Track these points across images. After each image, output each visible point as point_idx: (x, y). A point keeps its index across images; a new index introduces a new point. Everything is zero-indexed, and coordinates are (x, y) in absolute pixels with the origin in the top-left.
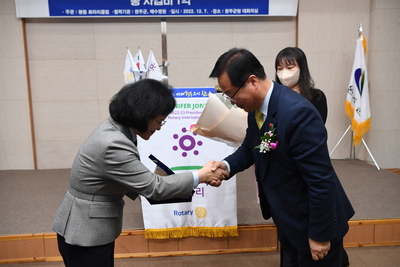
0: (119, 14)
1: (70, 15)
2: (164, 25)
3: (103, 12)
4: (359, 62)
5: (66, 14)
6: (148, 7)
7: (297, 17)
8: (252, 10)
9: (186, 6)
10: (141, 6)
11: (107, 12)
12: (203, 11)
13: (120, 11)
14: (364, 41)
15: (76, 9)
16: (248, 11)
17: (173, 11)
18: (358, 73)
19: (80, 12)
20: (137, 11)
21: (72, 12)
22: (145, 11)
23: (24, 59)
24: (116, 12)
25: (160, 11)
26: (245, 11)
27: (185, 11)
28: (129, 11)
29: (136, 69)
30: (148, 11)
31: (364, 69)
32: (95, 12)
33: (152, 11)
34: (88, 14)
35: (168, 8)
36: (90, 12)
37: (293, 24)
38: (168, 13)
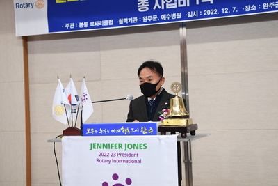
0: (125, 24)
1: (69, 29)
2: (183, 31)
3: (106, 23)
5: (66, 29)
6: (159, 12)
9: (207, 6)
10: (151, 12)
11: (111, 23)
12: (230, 9)
13: (126, 20)
15: (77, 22)
17: (190, 15)
19: (81, 25)
20: (145, 19)
21: (72, 25)
22: (155, 18)
23: (23, 83)
24: (121, 21)
25: (174, 16)
27: (206, 12)
28: (135, 20)
30: (159, 17)
32: (97, 23)
33: (164, 17)
34: (89, 27)
35: (183, 11)
36: (92, 24)
38: (184, 17)
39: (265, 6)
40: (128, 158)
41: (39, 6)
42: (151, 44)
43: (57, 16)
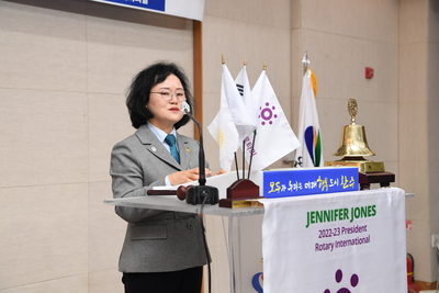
40: (353, 236)
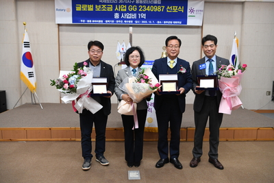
0: (108, 23)
1: (83, 23)
2: (131, 28)
3: (100, 21)
4: (234, 51)
5: (81, 22)
6: (123, 19)
7: (202, 26)
8: (178, 22)
9: (143, 19)
10: (120, 19)
11: (102, 21)
12: (152, 22)
13: (109, 21)
14: (237, 41)
15: (86, 20)
16: (176, 22)
17: (136, 22)
18: (234, 57)
19: (88, 21)
20: (117, 21)
21: (84, 21)
22: (122, 21)
23: (58, 45)
24: (106, 21)
25: (129, 22)
26: (174, 22)
27: (143, 22)
28: (113, 21)
29: (122, 51)
31: (237, 55)
32: (95, 21)
33: (125, 21)
34: (92, 23)
35: (134, 20)
36: (93, 21)
37: (200, 30)
38: (134, 23)
39: (165, 22)
41: (68, 11)
42: (119, 33)
43: (77, 16)
